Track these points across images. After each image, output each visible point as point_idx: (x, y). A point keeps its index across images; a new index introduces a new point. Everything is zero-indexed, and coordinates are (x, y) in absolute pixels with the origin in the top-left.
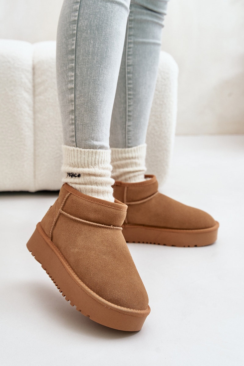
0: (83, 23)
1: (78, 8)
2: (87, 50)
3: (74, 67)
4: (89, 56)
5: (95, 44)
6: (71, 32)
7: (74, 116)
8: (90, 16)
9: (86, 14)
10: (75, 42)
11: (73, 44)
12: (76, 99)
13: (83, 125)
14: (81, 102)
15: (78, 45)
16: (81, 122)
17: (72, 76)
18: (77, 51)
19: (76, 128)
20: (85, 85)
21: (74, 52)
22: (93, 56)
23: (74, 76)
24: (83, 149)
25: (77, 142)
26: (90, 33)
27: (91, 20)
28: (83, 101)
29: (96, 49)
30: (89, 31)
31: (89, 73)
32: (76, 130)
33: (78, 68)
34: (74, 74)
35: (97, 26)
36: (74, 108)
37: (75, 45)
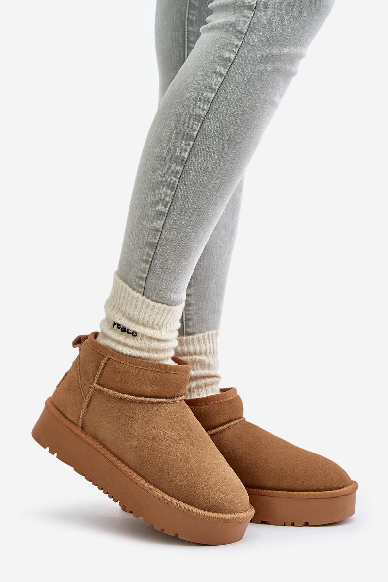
0: (212, 125)
1: (211, 98)
2: (204, 166)
3: (176, 184)
4: (204, 176)
5: (220, 162)
6: (188, 131)
7: (153, 252)
8: (226, 118)
9: (222, 112)
10: (190, 147)
11: (186, 150)
12: (164, 229)
13: (163, 269)
14: (171, 237)
15: (192, 155)
16: (161, 264)
17: (169, 196)
18: (189, 163)
19: (150, 269)
20: (184, 216)
21: (183, 162)
22: (210, 177)
23: (171, 197)
24: (152, 301)
25: (146, 289)
26: (218, 144)
27: (225, 125)
28: (174, 237)
29: (218, 168)
30: (217, 140)
31: (196, 200)
32: (150, 272)
33: (183, 188)
34: (172, 194)
35: (230, 135)
36: (156, 241)
37: (188, 152)
